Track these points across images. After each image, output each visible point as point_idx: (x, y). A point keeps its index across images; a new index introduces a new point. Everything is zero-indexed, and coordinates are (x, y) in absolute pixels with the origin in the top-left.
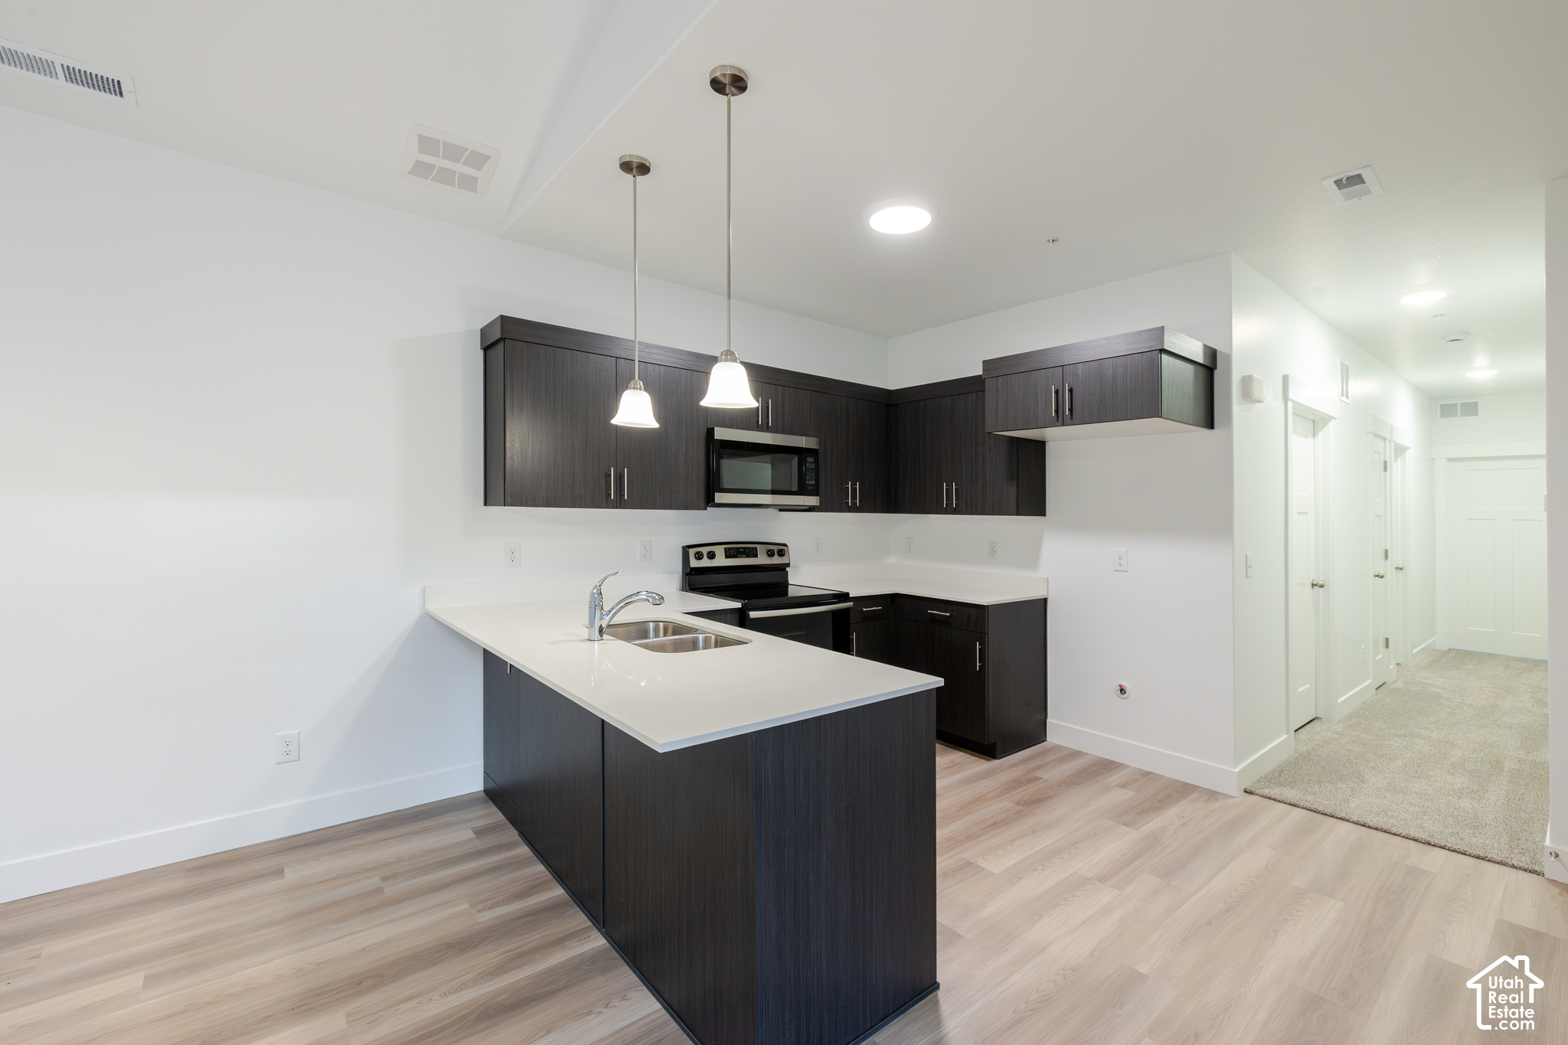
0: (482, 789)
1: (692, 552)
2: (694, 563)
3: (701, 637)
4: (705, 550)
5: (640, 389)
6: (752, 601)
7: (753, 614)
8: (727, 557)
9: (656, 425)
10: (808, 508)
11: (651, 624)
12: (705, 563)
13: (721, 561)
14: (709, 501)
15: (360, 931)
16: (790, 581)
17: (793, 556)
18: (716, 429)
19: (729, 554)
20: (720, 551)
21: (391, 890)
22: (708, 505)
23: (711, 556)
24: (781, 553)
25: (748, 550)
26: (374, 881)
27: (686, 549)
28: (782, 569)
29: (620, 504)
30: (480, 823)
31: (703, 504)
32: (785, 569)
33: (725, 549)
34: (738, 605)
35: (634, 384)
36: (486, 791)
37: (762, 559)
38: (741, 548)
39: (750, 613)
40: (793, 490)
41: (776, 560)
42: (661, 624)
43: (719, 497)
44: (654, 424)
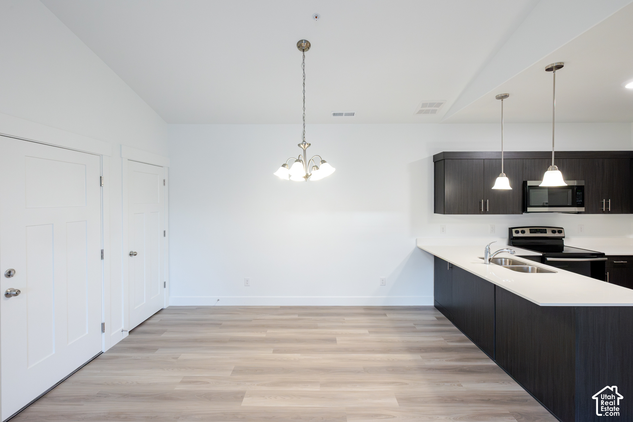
0: (433, 305)
1: (514, 230)
2: (515, 235)
3: (530, 267)
4: (520, 230)
5: (504, 176)
6: (547, 253)
7: (549, 259)
8: (531, 233)
9: (512, 189)
10: (577, 212)
11: (503, 259)
12: (520, 235)
13: (528, 234)
14: (524, 210)
15: (413, 336)
16: (565, 244)
17: (566, 233)
18: (528, 182)
19: (531, 232)
20: (527, 230)
21: (418, 328)
22: (523, 212)
23: (523, 232)
24: (560, 232)
25: (543, 230)
26: (412, 324)
27: (511, 230)
28: (561, 239)
29: (485, 213)
30: (438, 316)
31: (521, 212)
32: (562, 239)
33: (530, 229)
34: (541, 254)
35: (502, 175)
36: (435, 306)
37: (549, 234)
38: (538, 229)
39: (547, 258)
40: (568, 205)
41: (557, 235)
42: (508, 260)
43: (529, 209)
44: (509, 188)
